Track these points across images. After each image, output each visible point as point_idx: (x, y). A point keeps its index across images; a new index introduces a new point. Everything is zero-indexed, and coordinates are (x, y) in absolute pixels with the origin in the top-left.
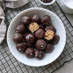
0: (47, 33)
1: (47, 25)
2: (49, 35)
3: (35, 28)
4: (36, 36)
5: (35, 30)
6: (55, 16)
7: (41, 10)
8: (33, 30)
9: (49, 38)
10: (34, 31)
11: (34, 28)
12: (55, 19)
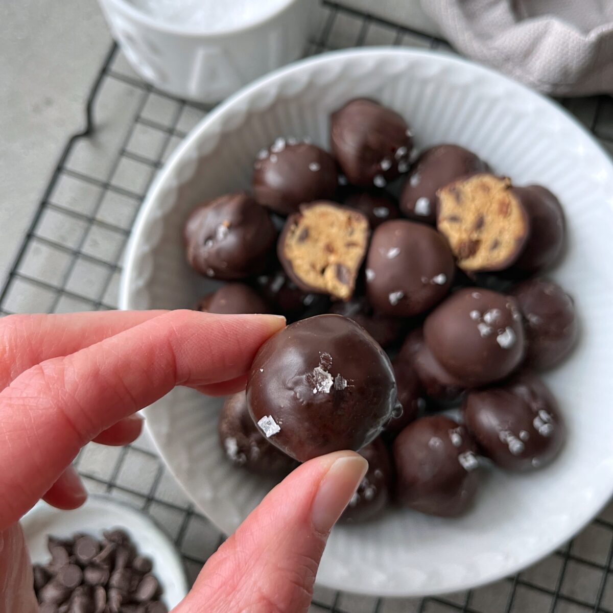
0: (454, 219)
1: (402, 168)
2: (480, 224)
3: (339, 244)
4: (394, 297)
5: (352, 259)
6: (413, 66)
7: (273, 92)
8: (339, 274)
9: (496, 245)
10: (350, 278)
11: (330, 249)
12: (425, 82)
